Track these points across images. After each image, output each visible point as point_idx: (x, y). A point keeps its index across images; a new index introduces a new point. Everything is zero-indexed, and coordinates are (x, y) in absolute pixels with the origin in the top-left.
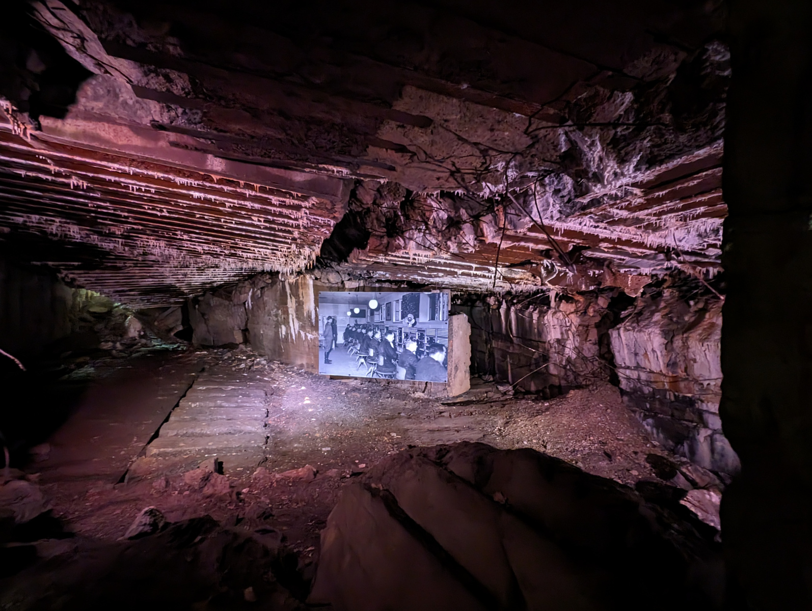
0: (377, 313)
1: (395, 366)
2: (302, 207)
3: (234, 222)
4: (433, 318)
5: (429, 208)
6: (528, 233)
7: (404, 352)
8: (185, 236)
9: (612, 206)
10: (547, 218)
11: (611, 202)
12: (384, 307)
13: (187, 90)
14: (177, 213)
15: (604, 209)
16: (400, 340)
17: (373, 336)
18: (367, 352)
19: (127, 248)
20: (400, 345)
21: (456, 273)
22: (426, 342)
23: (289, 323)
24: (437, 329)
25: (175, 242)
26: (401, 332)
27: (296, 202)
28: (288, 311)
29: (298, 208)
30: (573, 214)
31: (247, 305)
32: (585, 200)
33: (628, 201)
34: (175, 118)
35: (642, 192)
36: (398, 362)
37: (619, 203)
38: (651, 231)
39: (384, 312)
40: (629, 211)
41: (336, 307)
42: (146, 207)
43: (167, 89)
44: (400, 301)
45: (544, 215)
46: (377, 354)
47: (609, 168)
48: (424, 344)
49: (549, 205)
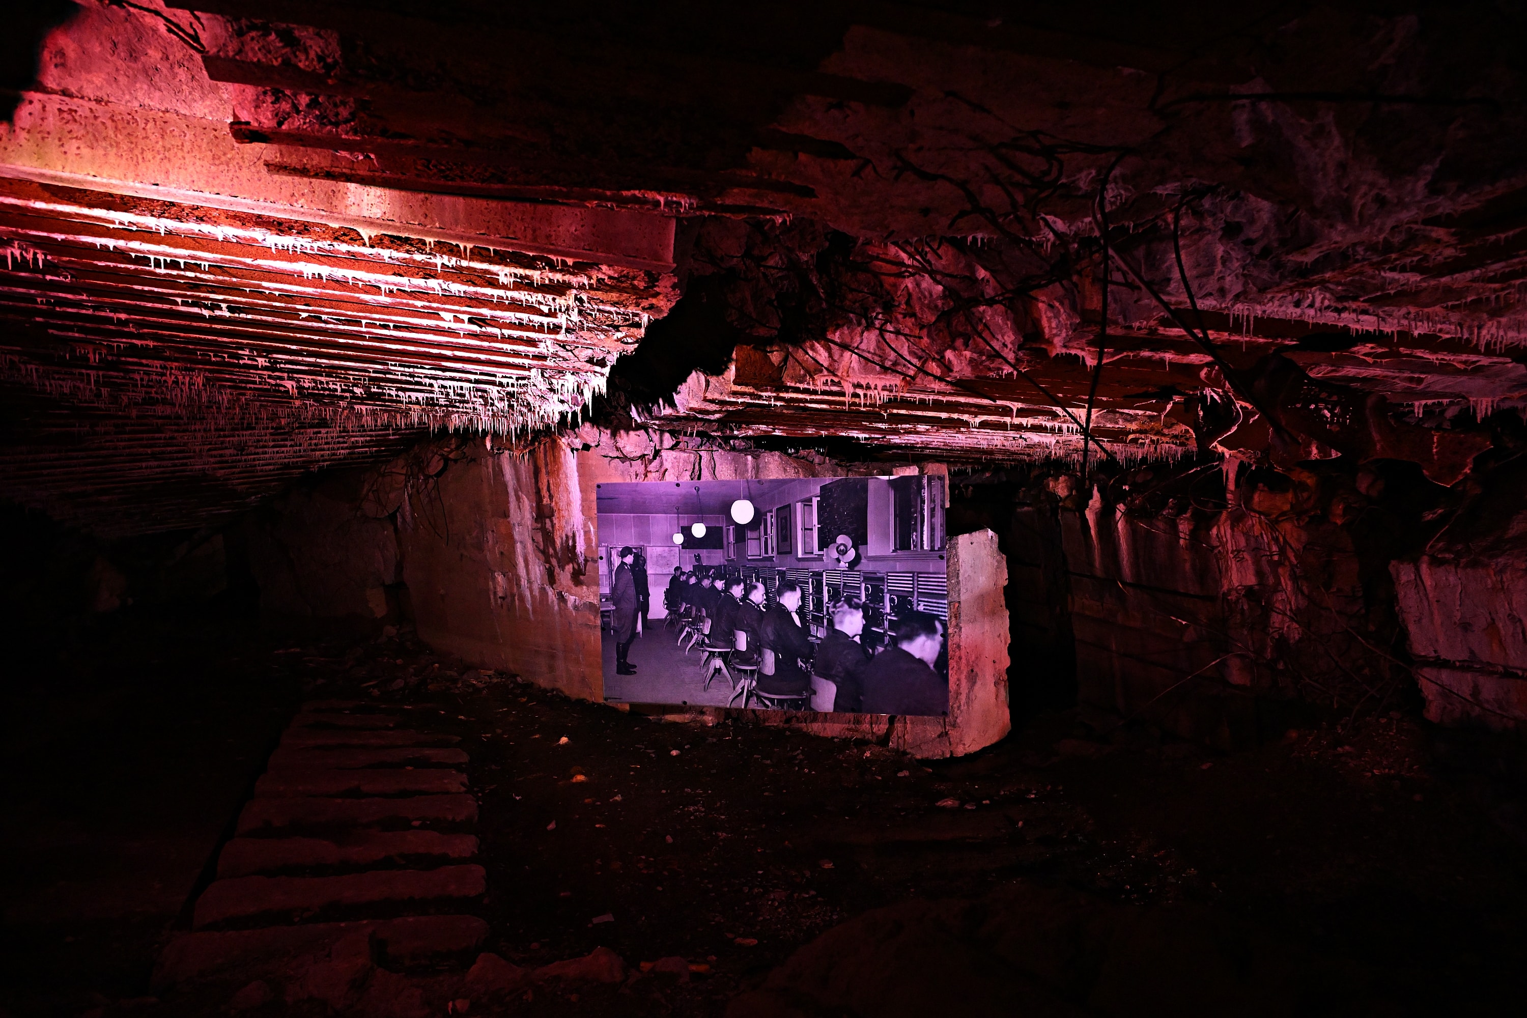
0: (754, 535)
1: (806, 676)
2: (569, 286)
3: (391, 325)
4: (903, 543)
5: (894, 269)
6: (1161, 330)
7: (828, 637)
8: (260, 360)
9: (1378, 266)
10: (1211, 294)
11: (1375, 259)
12: (771, 519)
13: (330, 60)
14: (251, 309)
15: (1361, 273)
16: (819, 604)
17: (745, 597)
18: (731, 642)
19: (104, 391)
20: (818, 621)
21: (966, 424)
22: (888, 610)
23: (514, 566)
24: (915, 575)
25: (231, 373)
26: (820, 583)
27: (558, 277)
28: (511, 537)
29: (559, 289)
30: (1278, 285)
31: (399, 520)
32: (1310, 257)
33: (1418, 253)
34: (288, 114)
35: (1453, 234)
36: (813, 665)
37: (1396, 260)
38: (1485, 316)
39: (772, 532)
40: (1421, 274)
41: (643, 524)
42: (179, 300)
43: (283, 61)
44: (815, 501)
45: (1200, 287)
46: (756, 647)
47: (1364, 189)
48: (882, 615)
49: (1212, 264)
